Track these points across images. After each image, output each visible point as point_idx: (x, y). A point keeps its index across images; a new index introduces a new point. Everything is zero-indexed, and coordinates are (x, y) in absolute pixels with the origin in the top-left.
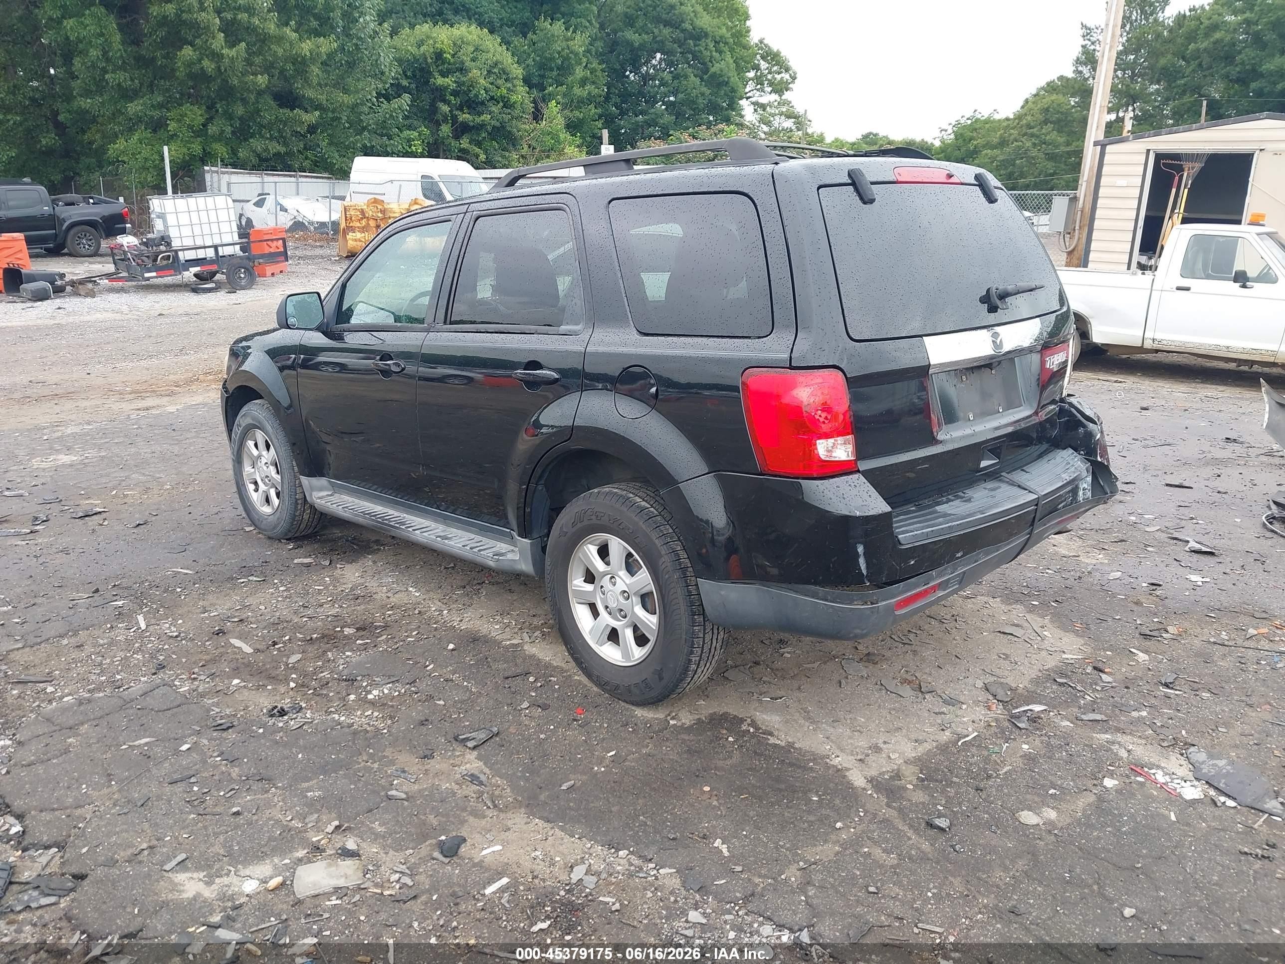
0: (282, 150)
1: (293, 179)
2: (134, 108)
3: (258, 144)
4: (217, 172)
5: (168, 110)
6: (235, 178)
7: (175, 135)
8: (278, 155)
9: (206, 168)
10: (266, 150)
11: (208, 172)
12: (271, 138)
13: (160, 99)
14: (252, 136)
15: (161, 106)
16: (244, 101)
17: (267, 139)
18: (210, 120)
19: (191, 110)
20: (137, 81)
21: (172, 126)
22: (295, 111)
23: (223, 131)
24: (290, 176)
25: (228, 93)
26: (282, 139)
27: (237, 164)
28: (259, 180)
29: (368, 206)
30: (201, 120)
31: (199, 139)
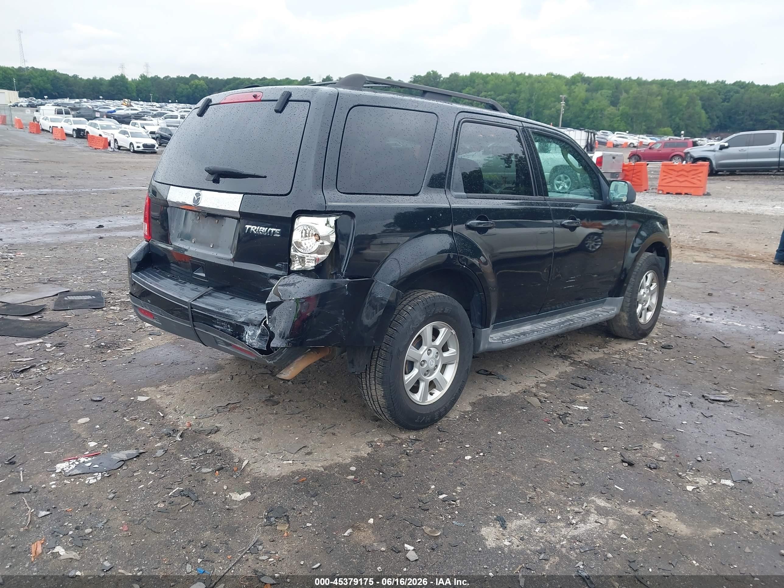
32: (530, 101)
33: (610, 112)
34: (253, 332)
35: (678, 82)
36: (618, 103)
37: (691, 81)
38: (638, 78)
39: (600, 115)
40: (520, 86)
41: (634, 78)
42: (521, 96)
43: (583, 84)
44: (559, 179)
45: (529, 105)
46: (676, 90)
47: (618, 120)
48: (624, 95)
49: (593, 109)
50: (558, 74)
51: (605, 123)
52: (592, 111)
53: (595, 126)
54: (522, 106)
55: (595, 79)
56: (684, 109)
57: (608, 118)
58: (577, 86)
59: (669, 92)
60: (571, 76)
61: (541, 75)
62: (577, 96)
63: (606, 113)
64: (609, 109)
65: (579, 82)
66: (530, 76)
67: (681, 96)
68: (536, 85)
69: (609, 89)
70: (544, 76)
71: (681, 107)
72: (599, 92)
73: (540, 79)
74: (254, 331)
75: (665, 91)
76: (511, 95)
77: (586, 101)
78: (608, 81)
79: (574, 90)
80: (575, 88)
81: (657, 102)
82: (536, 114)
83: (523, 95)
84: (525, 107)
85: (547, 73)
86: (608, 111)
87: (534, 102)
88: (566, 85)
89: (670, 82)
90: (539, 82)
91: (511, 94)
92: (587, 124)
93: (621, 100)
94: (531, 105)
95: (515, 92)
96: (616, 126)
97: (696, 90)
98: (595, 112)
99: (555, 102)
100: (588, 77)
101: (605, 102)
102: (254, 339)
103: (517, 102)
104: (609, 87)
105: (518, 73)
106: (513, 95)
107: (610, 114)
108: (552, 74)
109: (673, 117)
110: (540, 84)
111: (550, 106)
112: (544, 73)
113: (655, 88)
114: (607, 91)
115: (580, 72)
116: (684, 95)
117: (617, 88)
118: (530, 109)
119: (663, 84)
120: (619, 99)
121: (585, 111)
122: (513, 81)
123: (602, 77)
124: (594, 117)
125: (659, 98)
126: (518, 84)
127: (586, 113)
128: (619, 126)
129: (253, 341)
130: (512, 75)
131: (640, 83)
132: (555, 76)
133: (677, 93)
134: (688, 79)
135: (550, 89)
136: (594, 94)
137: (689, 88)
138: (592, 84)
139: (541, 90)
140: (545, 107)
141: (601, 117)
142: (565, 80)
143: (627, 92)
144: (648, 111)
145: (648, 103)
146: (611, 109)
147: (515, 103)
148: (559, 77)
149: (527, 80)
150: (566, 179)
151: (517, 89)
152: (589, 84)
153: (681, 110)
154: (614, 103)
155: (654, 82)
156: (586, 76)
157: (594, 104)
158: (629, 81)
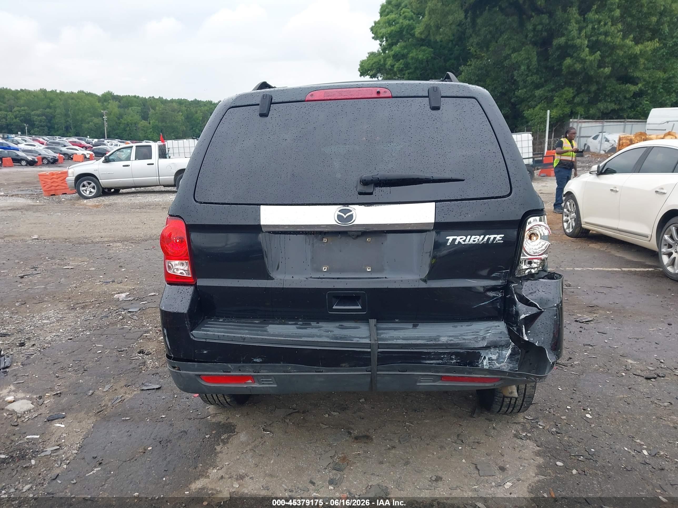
0: (616, 107)
1: (622, 123)
2: (538, 93)
3: (601, 106)
4: (576, 122)
5: (557, 92)
6: (584, 125)
7: (558, 104)
8: (613, 111)
9: (571, 120)
10: (607, 108)
11: (571, 122)
12: (611, 102)
13: (553, 86)
14: (600, 101)
15: (553, 90)
16: (598, 83)
17: (609, 102)
18: (578, 94)
19: (568, 91)
20: (543, 79)
21: (556, 100)
22: (627, 85)
23: (583, 100)
24: (621, 122)
25: (588, 79)
26: (618, 101)
27: (588, 117)
28: (601, 124)
29: (636, 137)
30: (572, 95)
31: (570, 105)
32: (67, 115)
33: (143, 125)
34: (497, 355)
35: (191, 101)
36: (148, 118)
37: (201, 101)
38: (160, 97)
39: (135, 128)
40: (54, 102)
41: (157, 97)
42: (57, 112)
43: (115, 101)
44: (84, 186)
45: (67, 120)
46: (192, 107)
47: (151, 132)
48: (152, 111)
49: (127, 122)
50: (88, 92)
51: (140, 134)
52: (128, 125)
53: (131, 137)
54: (60, 121)
55: (123, 97)
56: (201, 123)
57: (142, 130)
58: (109, 103)
59: (187, 109)
60: (101, 94)
61: (72, 93)
62: (112, 112)
63: (139, 126)
64: (141, 122)
65: (110, 99)
66: (62, 93)
67: (196, 113)
68: (70, 101)
69: (137, 106)
70: (75, 93)
71: (198, 121)
72: (130, 108)
73: (71, 96)
74: (499, 353)
75: (184, 108)
76: (46, 111)
77: (120, 116)
78: (135, 99)
79: (107, 107)
80: (108, 105)
81: (180, 117)
82: (75, 128)
83: (58, 111)
84: (63, 121)
85: (77, 91)
86: (141, 124)
87: (71, 117)
88: (99, 102)
89: (185, 101)
90: (73, 99)
91: (45, 109)
92: (124, 136)
93: (149, 115)
94: (68, 119)
95: (50, 107)
96: (149, 136)
97: (206, 108)
98: (130, 125)
99: (91, 117)
100: (117, 96)
101: (137, 117)
102: (503, 362)
103: (54, 117)
104: (137, 105)
105: (49, 90)
106: (48, 110)
107: (144, 127)
108: (83, 92)
109: (194, 129)
110: (74, 101)
111: (87, 120)
112: (76, 91)
113: (175, 105)
114: (136, 107)
115: (109, 91)
116: (199, 111)
117: (144, 105)
118: (68, 123)
119: (181, 102)
120: (148, 114)
121: (121, 125)
122: (46, 97)
123: (129, 96)
124: (130, 129)
125: (181, 113)
126: (52, 100)
127: (122, 126)
128: (152, 137)
129: (502, 364)
130: (44, 92)
131: (162, 101)
132: (86, 93)
133: (193, 110)
134: (199, 99)
135: (84, 106)
136: (126, 110)
137: (200, 106)
138: (122, 102)
139: (76, 106)
140: (83, 121)
141: (136, 130)
142: (97, 98)
143: (154, 108)
144: (175, 124)
145: (173, 118)
146: (144, 123)
147: (51, 117)
148: (90, 95)
149: (60, 97)
150: (89, 185)
151: (51, 104)
152: (119, 102)
153: (199, 123)
154: (145, 117)
155: (172, 101)
156: (115, 94)
157: (127, 119)
158: (152, 99)
